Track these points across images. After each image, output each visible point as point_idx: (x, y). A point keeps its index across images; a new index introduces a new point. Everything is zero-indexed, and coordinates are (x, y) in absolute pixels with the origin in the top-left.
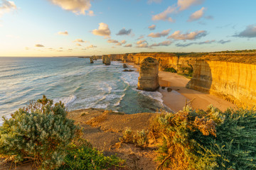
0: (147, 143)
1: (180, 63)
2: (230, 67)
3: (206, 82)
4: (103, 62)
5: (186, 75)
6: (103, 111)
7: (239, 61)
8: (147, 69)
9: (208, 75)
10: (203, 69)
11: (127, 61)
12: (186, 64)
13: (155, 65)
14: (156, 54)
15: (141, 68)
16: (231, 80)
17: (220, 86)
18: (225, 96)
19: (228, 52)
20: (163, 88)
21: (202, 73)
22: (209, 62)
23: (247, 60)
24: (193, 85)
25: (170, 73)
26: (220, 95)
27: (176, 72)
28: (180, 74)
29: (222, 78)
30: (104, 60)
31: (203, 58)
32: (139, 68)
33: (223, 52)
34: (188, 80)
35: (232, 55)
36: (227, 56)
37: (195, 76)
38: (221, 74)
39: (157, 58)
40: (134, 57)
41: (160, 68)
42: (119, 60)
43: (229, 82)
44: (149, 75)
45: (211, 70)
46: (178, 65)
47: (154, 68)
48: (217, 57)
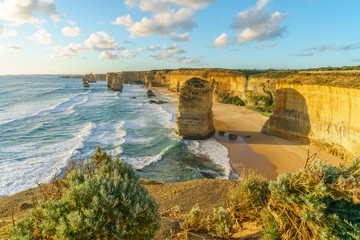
1: (249, 88)
2: (335, 95)
3: (296, 122)
4: (109, 86)
5: (262, 110)
7: (349, 86)
8: (190, 99)
9: (300, 110)
10: (290, 99)
11: (155, 84)
12: (260, 91)
13: (207, 92)
14: (207, 72)
15: (181, 97)
16: (338, 118)
17: (319, 128)
18: (328, 146)
19: (330, 69)
20: (222, 133)
21: (289, 106)
24: (274, 128)
25: (232, 107)
27: (243, 104)
28: (250, 108)
29: (322, 115)
31: (289, 79)
33: (323, 69)
34: (264, 118)
35: (337, 75)
36: (329, 77)
37: (276, 112)
38: (321, 107)
39: (208, 79)
40: (167, 76)
41: (214, 98)
42: (139, 82)
43: (335, 122)
44: (195, 110)
45: (303, 100)
46: (246, 91)
47: (204, 98)
48: (312, 77)
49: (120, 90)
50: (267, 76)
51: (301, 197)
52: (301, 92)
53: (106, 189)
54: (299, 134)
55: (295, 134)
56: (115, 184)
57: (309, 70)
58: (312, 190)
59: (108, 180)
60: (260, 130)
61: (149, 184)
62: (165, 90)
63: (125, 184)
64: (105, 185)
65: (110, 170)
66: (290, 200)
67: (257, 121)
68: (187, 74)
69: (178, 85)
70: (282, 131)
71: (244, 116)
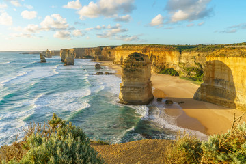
1: (183, 61)
3: (224, 90)
4: (63, 61)
5: (193, 79)
8: (132, 71)
9: (226, 78)
10: (218, 70)
11: (101, 59)
12: (192, 63)
13: (146, 65)
14: (146, 48)
15: (124, 69)
20: (159, 100)
21: (217, 76)
22: (225, 60)
24: (204, 94)
25: (168, 77)
27: (177, 74)
28: (183, 77)
30: (63, 57)
31: (217, 53)
32: (120, 69)
34: (196, 86)
37: (206, 81)
38: (244, 77)
39: (147, 54)
40: (112, 51)
41: (153, 69)
42: (88, 57)
44: (136, 80)
45: (229, 70)
46: (180, 63)
47: (144, 69)
48: (236, 51)
49: (72, 64)
50: (198, 50)
51: (229, 154)
52: (227, 63)
53: (62, 150)
54: (226, 100)
55: (223, 99)
56: (69, 145)
57: (234, 45)
58: (238, 148)
59: (62, 142)
60: (192, 97)
61: (97, 144)
62: (111, 63)
63: (78, 145)
64: (61, 146)
65: (64, 133)
66: (220, 157)
67: (190, 89)
68: (130, 50)
69: (122, 59)
70: (211, 97)
71: (178, 84)
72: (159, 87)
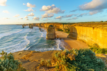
0: (51, 65)
1: (64, 27)
2: (83, 28)
3: (75, 35)
5: (67, 32)
6: (30, 52)
7: (86, 26)
8: (50, 30)
9: (76, 32)
10: (73, 30)
11: (41, 27)
12: (67, 28)
13: (54, 28)
14: (54, 23)
15: (48, 30)
16: (84, 34)
17: (80, 36)
18: (82, 40)
19: (82, 23)
21: (73, 31)
22: (75, 27)
23: (89, 26)
24: (70, 36)
25: (60, 32)
26: (81, 40)
27: (63, 31)
28: (64, 32)
29: (81, 33)
30: (30, 26)
31: (73, 25)
33: (81, 23)
34: (68, 34)
35: (84, 24)
36: (82, 24)
37: (70, 33)
38: (80, 31)
39: (54, 25)
40: (44, 24)
41: (56, 30)
42: (37, 26)
43: (83, 35)
44: (51, 33)
45: (76, 30)
47: (53, 30)
48: (78, 24)
49: (32, 28)
50: (68, 24)
55: (75, 38)
60: (67, 37)
62: (44, 28)
67: (66, 35)
68: (49, 24)
69: (47, 27)
70: (72, 37)
71: (63, 34)
72: (58, 35)
